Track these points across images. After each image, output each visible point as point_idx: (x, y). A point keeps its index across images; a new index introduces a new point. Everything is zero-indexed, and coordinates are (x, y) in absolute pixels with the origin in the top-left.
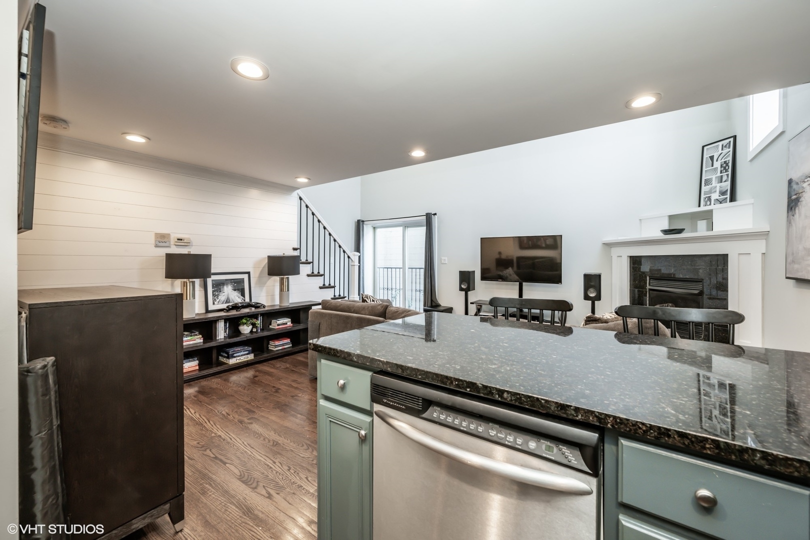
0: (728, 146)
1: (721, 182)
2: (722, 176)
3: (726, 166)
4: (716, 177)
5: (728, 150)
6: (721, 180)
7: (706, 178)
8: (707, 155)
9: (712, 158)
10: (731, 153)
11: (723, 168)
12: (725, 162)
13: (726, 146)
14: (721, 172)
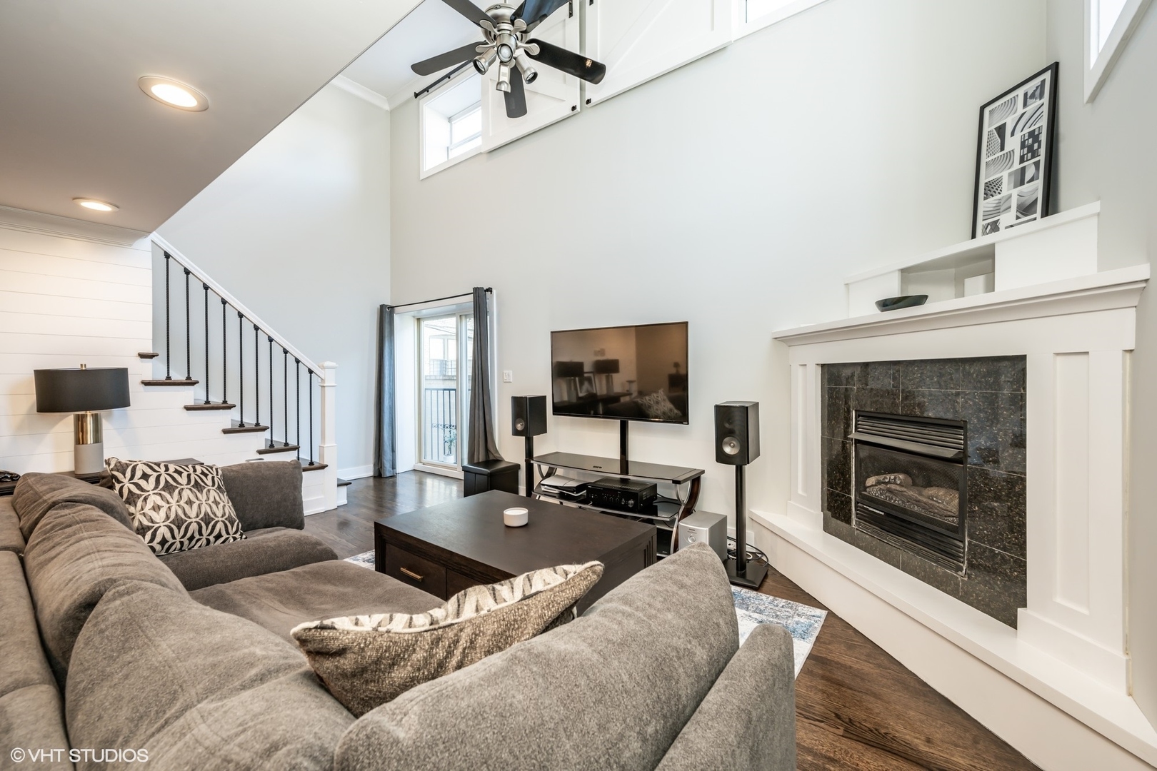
0: (1038, 93)
1: (1022, 183)
2: (1023, 170)
3: (1034, 142)
4: (1010, 175)
5: (1039, 102)
6: (1020, 179)
7: (987, 181)
8: (990, 125)
9: (1001, 130)
10: (1045, 109)
11: (1026, 150)
12: (1031, 134)
13: (1033, 96)
14: (1022, 160)
